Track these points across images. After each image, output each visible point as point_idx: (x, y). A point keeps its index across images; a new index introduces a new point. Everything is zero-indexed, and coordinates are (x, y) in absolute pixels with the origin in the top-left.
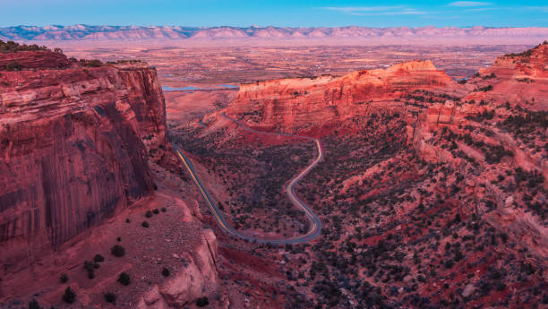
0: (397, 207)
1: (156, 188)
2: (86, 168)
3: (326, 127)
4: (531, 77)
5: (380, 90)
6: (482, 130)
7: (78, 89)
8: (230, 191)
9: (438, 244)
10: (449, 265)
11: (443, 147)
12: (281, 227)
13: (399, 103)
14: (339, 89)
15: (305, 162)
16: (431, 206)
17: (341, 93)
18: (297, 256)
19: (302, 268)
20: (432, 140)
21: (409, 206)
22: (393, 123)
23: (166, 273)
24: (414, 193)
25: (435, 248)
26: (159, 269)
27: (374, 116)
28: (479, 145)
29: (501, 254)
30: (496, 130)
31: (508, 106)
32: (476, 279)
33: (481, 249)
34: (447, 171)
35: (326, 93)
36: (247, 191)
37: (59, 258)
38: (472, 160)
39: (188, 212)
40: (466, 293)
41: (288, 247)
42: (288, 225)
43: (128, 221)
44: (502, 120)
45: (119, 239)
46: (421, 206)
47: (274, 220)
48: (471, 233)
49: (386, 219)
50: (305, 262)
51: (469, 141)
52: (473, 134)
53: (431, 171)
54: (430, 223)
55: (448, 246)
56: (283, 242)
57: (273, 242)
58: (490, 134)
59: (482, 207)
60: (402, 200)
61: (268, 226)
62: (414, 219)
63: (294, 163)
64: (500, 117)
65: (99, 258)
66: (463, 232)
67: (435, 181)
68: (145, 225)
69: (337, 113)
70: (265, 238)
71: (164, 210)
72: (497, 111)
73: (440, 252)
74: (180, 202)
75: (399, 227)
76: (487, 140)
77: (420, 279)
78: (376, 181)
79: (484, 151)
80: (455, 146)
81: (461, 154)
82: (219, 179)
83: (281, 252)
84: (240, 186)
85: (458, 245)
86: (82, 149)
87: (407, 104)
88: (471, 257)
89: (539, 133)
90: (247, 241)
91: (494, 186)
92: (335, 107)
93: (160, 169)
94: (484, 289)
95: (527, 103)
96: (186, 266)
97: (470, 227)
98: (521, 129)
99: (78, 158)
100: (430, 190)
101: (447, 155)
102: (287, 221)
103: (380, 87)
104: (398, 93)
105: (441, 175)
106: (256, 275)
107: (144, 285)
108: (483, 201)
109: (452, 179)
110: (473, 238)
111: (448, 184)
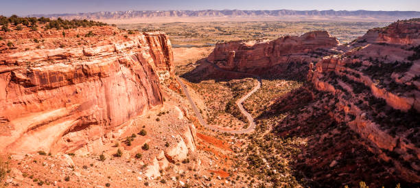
0: (299, 116)
1: (165, 100)
2: (127, 89)
3: (263, 68)
4: (387, 42)
5: (296, 49)
6: (353, 74)
7: (123, 46)
8: (207, 103)
9: (320, 138)
10: (325, 149)
11: (329, 83)
12: (233, 123)
13: (307, 56)
14: (272, 47)
15: (250, 89)
16: (319, 116)
17: (273, 49)
18: (241, 140)
19: (243, 147)
20: (323, 78)
21: (305, 115)
22: (303, 68)
23: (167, 145)
24: (310, 109)
25: (318, 139)
26: (164, 143)
27: (292, 63)
28: (351, 82)
29: (355, 145)
30: (361, 74)
31: (370, 59)
32: (338, 158)
33: (344, 141)
34: (331, 97)
35: (265, 50)
36: (216, 104)
37: (115, 134)
38: (345, 91)
39: (181, 114)
40: (331, 165)
41: (236, 135)
42: (237, 123)
43: (149, 118)
44: (366, 68)
45: (144, 127)
46: (313, 116)
47: (229, 121)
48: (339, 133)
49: (293, 123)
50: (244, 144)
51: (345, 79)
52: (348, 75)
53: (321, 96)
54: (317, 126)
55: (325, 139)
56: (234, 132)
57: (228, 132)
58: (358, 76)
59: (347, 118)
60: (302, 112)
61: (226, 123)
62: (308, 123)
63: (242, 89)
64: (366, 66)
65: (134, 136)
66: (335, 131)
67: (322, 102)
68: (158, 120)
69: (270, 61)
70: (225, 129)
71: (168, 113)
72: (364, 62)
73: (320, 142)
74: (177, 109)
75: (299, 128)
76: (355, 79)
77: (307, 156)
78: (289, 101)
79: (353, 86)
80: (336, 83)
81: (340, 88)
82: (201, 96)
83: (232, 138)
84: (212, 101)
85: (331, 138)
86: (125, 79)
87: (311, 57)
88: (338, 145)
89: (387, 77)
90: (213, 131)
91: (355, 106)
92: (269, 58)
93: (169, 90)
94: (342, 163)
95: (383, 58)
96: (178, 142)
97: (339, 129)
98: (377, 73)
99: (123, 83)
100: (319, 107)
101: (332, 88)
102: (236, 122)
103: (296, 46)
104: (307, 50)
105: (326, 99)
106: (217, 149)
107: (157, 150)
108: (349, 114)
109: (332, 101)
110: (340, 135)
111: (330, 104)
